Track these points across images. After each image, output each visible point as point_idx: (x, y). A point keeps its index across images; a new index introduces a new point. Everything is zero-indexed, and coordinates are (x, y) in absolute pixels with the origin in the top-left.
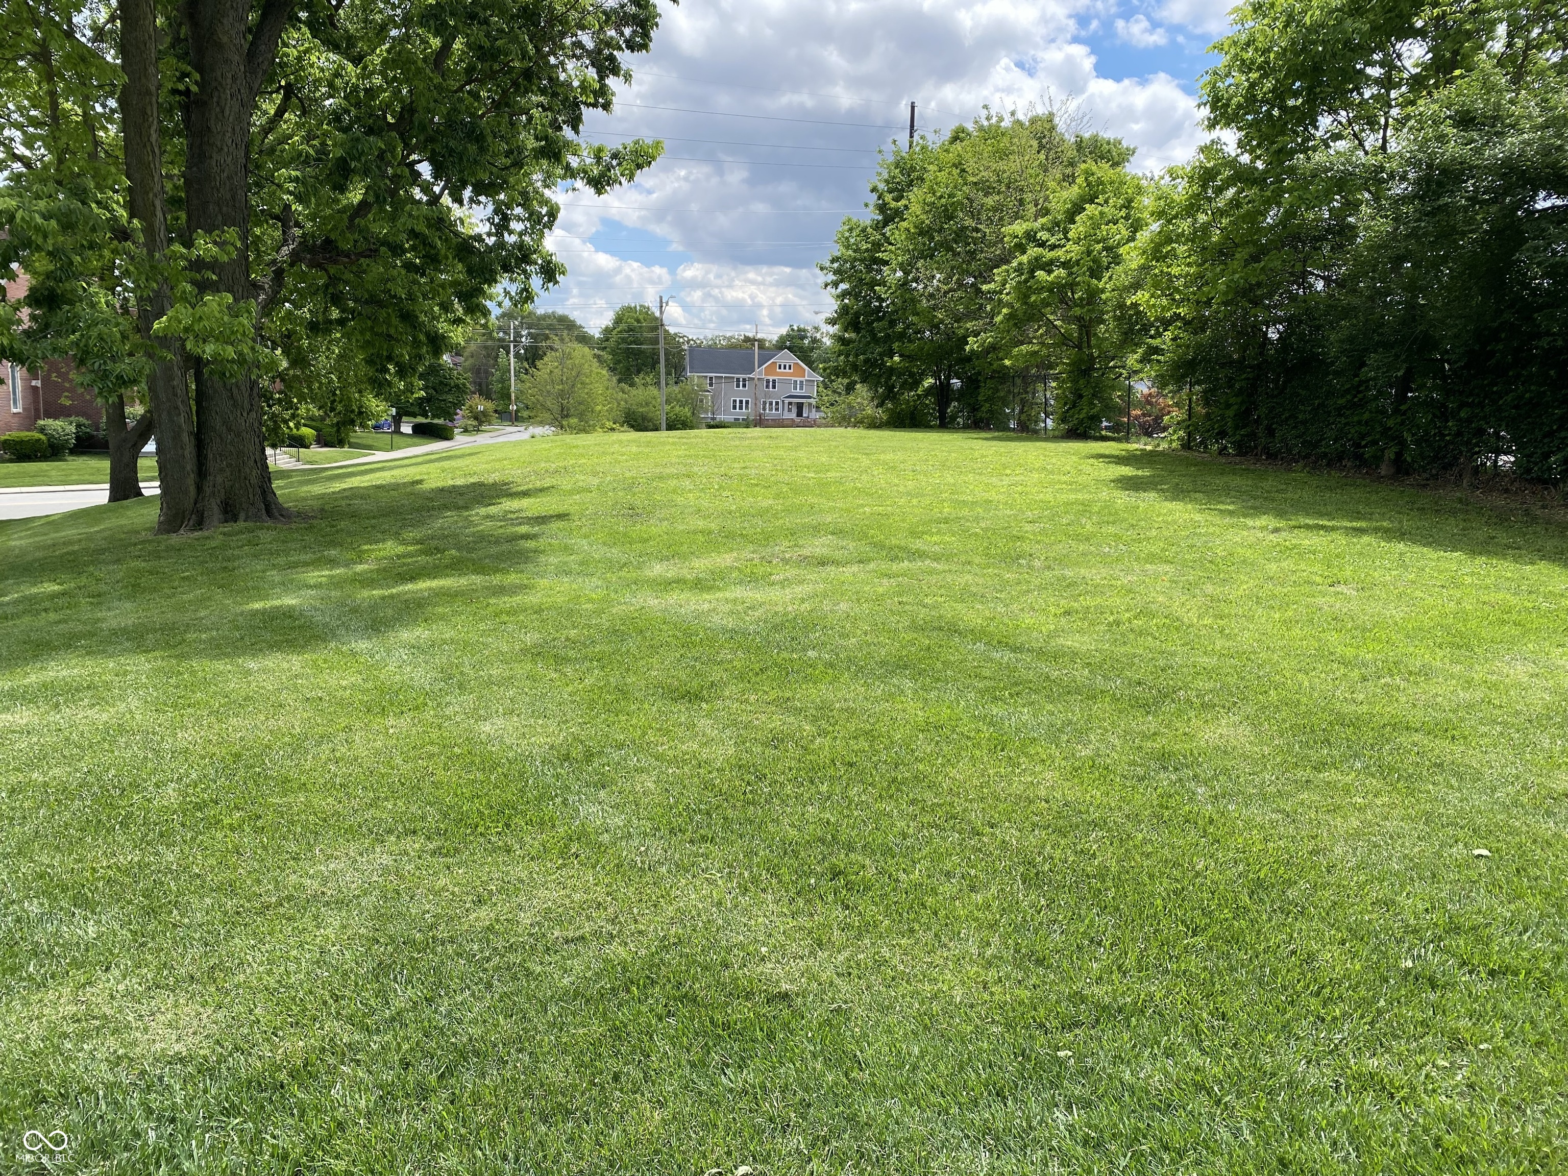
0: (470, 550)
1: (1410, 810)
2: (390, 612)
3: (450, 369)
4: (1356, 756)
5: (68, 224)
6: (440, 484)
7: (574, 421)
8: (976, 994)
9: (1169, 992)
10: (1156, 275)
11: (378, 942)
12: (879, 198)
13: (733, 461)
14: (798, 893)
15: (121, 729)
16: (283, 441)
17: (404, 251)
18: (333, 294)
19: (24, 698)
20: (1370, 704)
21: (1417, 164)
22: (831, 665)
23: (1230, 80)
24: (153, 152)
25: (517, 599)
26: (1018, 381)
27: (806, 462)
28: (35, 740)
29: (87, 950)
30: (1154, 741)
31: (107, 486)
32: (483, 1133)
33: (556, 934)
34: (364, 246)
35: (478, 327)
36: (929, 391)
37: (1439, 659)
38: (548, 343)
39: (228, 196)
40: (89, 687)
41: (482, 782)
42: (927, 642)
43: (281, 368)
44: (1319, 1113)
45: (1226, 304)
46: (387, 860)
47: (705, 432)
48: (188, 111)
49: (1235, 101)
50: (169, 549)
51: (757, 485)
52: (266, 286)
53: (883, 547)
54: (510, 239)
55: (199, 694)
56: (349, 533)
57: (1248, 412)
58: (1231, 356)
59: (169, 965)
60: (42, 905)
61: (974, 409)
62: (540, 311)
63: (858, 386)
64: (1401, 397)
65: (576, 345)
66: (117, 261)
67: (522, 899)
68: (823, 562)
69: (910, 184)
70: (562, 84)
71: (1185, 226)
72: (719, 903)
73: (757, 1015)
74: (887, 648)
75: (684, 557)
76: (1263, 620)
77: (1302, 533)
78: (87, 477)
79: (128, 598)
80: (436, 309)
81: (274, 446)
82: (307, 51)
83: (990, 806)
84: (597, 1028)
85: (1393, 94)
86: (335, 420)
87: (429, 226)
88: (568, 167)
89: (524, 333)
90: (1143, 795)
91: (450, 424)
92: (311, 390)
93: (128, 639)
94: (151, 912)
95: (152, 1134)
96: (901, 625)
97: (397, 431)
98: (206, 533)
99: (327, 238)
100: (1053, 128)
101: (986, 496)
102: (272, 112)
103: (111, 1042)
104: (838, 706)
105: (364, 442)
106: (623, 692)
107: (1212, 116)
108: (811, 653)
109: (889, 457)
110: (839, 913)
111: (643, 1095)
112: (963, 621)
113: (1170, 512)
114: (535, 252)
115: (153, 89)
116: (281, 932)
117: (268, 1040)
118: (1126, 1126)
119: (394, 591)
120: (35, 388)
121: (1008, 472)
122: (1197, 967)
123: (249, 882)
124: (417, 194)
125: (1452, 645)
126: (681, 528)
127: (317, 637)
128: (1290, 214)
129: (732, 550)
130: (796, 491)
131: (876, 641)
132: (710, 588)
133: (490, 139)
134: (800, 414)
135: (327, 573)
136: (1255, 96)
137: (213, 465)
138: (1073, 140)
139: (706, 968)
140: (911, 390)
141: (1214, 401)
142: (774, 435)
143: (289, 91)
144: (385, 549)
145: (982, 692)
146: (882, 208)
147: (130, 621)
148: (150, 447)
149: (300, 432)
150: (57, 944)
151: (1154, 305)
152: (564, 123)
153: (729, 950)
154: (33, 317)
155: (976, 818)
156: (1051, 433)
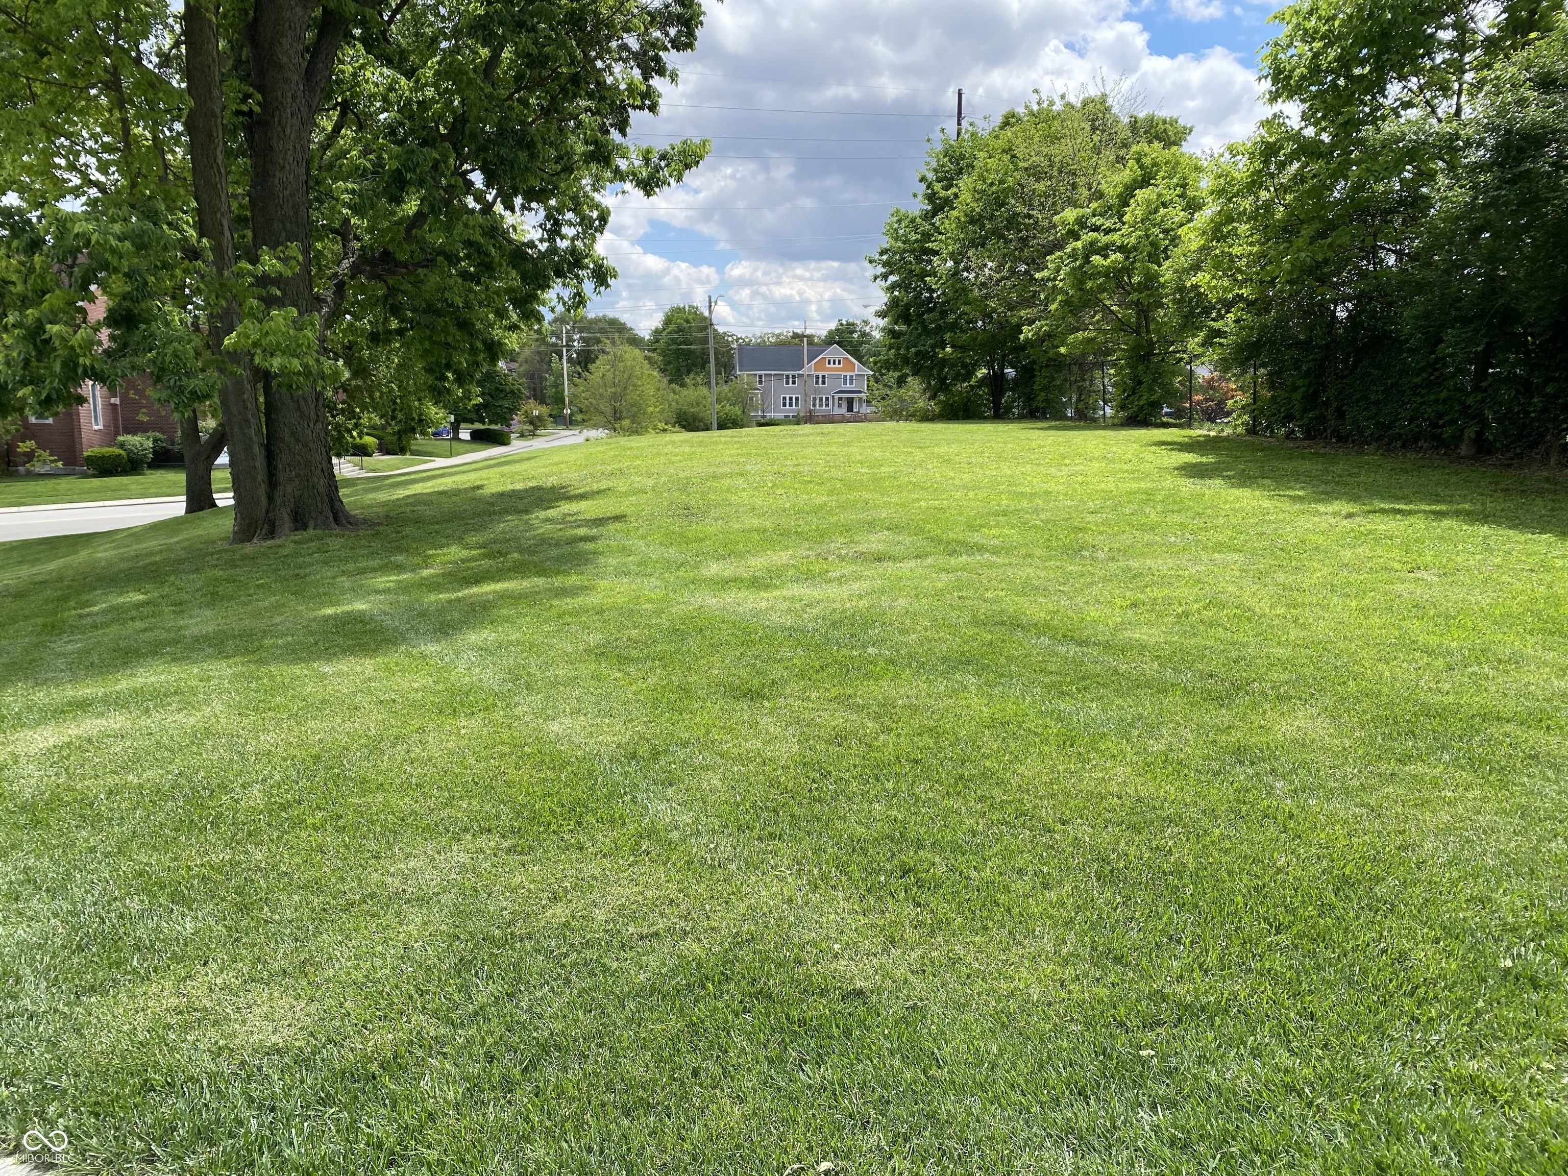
0: (532, 553)
1: (1504, 804)
2: (456, 615)
3: (505, 375)
4: (1444, 748)
5: (141, 243)
6: (500, 489)
7: (626, 423)
8: (1053, 993)
9: (1254, 991)
10: (1216, 256)
11: (459, 938)
12: (928, 188)
13: (786, 458)
14: (869, 891)
15: (208, 733)
16: (347, 451)
17: (459, 260)
18: (392, 305)
19: (117, 704)
20: (1457, 693)
21: (1496, 129)
22: (892, 662)
23: (1292, 51)
24: (220, 173)
25: (579, 601)
26: (1075, 369)
27: (859, 457)
28: (128, 743)
29: (186, 945)
30: (1229, 734)
31: (184, 498)
32: (568, 1125)
33: (631, 930)
34: (422, 257)
35: (532, 333)
36: (982, 382)
37: (1530, 646)
38: (600, 346)
39: (291, 213)
40: (176, 693)
41: (553, 781)
42: (990, 637)
43: (343, 379)
44: (1416, 1116)
45: (1291, 282)
46: (464, 858)
47: (756, 430)
48: (251, 131)
49: (1298, 72)
50: (244, 557)
51: (810, 482)
52: (329, 299)
53: (940, 541)
54: (563, 244)
55: (278, 698)
56: (414, 540)
57: (1315, 395)
58: (1297, 337)
59: (263, 960)
60: (142, 901)
61: (1030, 398)
62: (591, 315)
63: (909, 379)
64: (1481, 373)
65: (627, 348)
66: (188, 280)
67: (596, 896)
68: (879, 558)
69: (960, 172)
70: (610, 88)
71: (1246, 204)
72: (790, 900)
73: (833, 1013)
74: (948, 644)
75: (740, 556)
76: (1339, 609)
77: (1378, 518)
78: (164, 490)
79: (208, 605)
80: (491, 316)
81: (339, 455)
82: (362, 67)
83: (1061, 802)
84: (675, 1024)
85: (1468, 58)
86: (396, 428)
87: (483, 235)
88: (617, 171)
89: (576, 337)
90: (1219, 790)
91: (506, 429)
92: (372, 397)
93: (210, 646)
94: (243, 908)
95: (254, 1122)
96: (961, 620)
97: (456, 438)
98: (277, 542)
99: (385, 250)
100: (1108, 109)
101: (1045, 487)
102: (330, 129)
103: (212, 1033)
104: (900, 702)
105: (424, 449)
106: (685, 691)
107: (1274, 89)
108: (870, 650)
109: (942, 450)
110: (910, 910)
111: (722, 1090)
112: (1026, 615)
113: (1237, 499)
114: (587, 256)
115: (218, 111)
116: (366, 928)
117: (359, 1032)
118: (1215, 1126)
119: (460, 594)
120: (114, 406)
121: (1067, 461)
122: (1281, 965)
123: (333, 880)
124: (470, 202)
125: (1543, 631)
126: (736, 526)
127: (388, 641)
128: (1359, 187)
129: (787, 548)
130: (850, 486)
131: (936, 637)
132: (767, 587)
133: (540, 146)
134: (850, 409)
135: (395, 578)
136: (1319, 66)
137: (282, 476)
138: (1126, 120)
139: (779, 965)
140: (964, 381)
141: (1280, 384)
142: (826, 431)
143: (345, 107)
144: (449, 554)
145: (1048, 687)
146: (931, 197)
147: (210, 628)
148: (223, 459)
149: (363, 441)
150: (158, 939)
151: (1215, 287)
152: (612, 125)
153: (802, 947)
154: (112, 338)
155: (1046, 814)
156: (1110, 422)
